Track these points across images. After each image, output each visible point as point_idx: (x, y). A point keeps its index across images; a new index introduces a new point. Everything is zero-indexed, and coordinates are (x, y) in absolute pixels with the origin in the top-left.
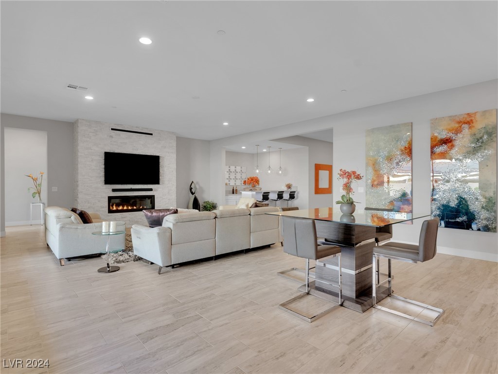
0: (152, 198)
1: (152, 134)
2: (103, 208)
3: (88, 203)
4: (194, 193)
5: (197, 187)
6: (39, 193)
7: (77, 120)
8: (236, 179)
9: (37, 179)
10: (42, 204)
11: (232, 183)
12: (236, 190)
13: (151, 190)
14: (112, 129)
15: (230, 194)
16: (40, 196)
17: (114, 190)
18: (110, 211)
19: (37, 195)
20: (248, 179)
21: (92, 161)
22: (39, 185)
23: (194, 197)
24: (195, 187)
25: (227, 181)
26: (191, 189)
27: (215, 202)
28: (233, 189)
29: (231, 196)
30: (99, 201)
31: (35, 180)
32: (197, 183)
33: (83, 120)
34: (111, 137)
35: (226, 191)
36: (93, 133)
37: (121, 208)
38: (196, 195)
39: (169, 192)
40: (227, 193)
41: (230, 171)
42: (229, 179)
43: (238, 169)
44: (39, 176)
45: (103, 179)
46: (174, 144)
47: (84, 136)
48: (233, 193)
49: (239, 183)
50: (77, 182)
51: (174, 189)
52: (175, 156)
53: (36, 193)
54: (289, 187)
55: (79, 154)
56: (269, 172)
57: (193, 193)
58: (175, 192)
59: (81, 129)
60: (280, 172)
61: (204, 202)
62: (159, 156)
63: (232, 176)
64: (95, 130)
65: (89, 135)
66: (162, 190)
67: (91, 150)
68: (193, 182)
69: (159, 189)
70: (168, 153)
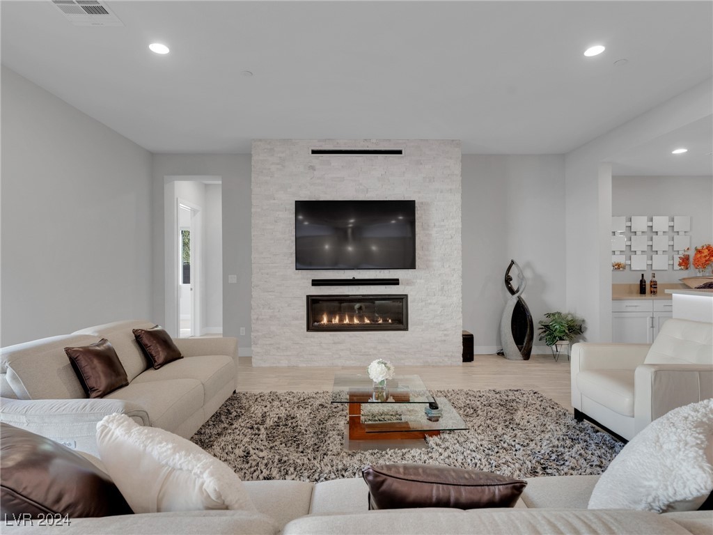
1: (400, 152)
2: (296, 319)
4: (517, 291)
5: (528, 274)
8: (651, 251)
11: (639, 263)
12: (654, 285)
13: (395, 282)
14: (314, 152)
15: (630, 293)
17: (316, 283)
18: (311, 328)
20: (699, 252)
21: (276, 222)
23: (516, 302)
25: (621, 259)
26: (508, 280)
27: (580, 314)
28: (642, 282)
29: (635, 303)
30: (289, 305)
32: (528, 265)
33: (260, 140)
34: (313, 168)
35: (614, 286)
36: (278, 164)
37: (336, 321)
38: (523, 296)
39: (443, 288)
40: (619, 293)
41: (631, 232)
42: (630, 251)
43: (661, 223)
46: (457, 170)
47: (262, 172)
48: (642, 292)
49: (663, 265)
51: (456, 280)
52: (457, 198)
57: (512, 292)
59: (258, 158)
61: (549, 315)
63: (640, 244)
64: (280, 157)
65: (270, 169)
66: (423, 281)
67: (274, 199)
68: (513, 262)
69: (418, 281)
70: (441, 192)
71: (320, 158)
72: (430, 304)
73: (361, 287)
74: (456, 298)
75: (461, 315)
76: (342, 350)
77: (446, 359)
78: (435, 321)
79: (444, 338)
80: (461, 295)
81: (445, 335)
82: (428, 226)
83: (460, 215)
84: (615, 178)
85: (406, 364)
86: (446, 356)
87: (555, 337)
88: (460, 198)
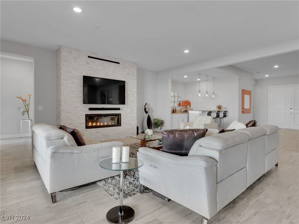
0: (119, 115)
1: (119, 63)
3: (70, 120)
4: (148, 112)
6: (28, 112)
7: (60, 47)
8: (174, 102)
9: (26, 100)
10: (30, 121)
12: (175, 110)
13: (119, 109)
14: (89, 57)
15: (171, 113)
16: (28, 114)
17: (91, 109)
18: (87, 127)
19: (26, 113)
20: (183, 102)
21: (72, 83)
22: (27, 105)
23: (147, 116)
24: (148, 107)
26: (145, 109)
27: (162, 119)
28: (173, 110)
29: (172, 115)
30: (78, 118)
31: (24, 101)
32: (149, 104)
33: (65, 47)
34: (88, 63)
36: (73, 59)
37: (95, 124)
38: (149, 114)
39: (131, 111)
43: (176, 94)
44: (27, 98)
45: (82, 99)
46: (135, 72)
47: (66, 61)
48: (173, 113)
49: (177, 105)
50: (60, 101)
51: (135, 109)
52: (136, 81)
53: (25, 112)
54: (220, 107)
55: (62, 77)
56: (207, 96)
57: (146, 112)
58: (136, 112)
59: (64, 54)
60: (213, 96)
61: (155, 120)
62: (125, 81)
64: (75, 56)
65: (70, 60)
66: (126, 109)
67: (72, 74)
68: (146, 104)
69: (124, 109)
70: (131, 79)
71: (91, 60)
72: (128, 117)
73: (106, 111)
74: (135, 115)
75: (136, 120)
76: (99, 135)
77: (132, 135)
78: (129, 122)
79: (132, 128)
80: (136, 114)
81: (132, 127)
82: (128, 90)
83: (136, 87)
84: (172, 82)
85: (121, 138)
86: (132, 134)
87: (158, 126)
88: (136, 82)
